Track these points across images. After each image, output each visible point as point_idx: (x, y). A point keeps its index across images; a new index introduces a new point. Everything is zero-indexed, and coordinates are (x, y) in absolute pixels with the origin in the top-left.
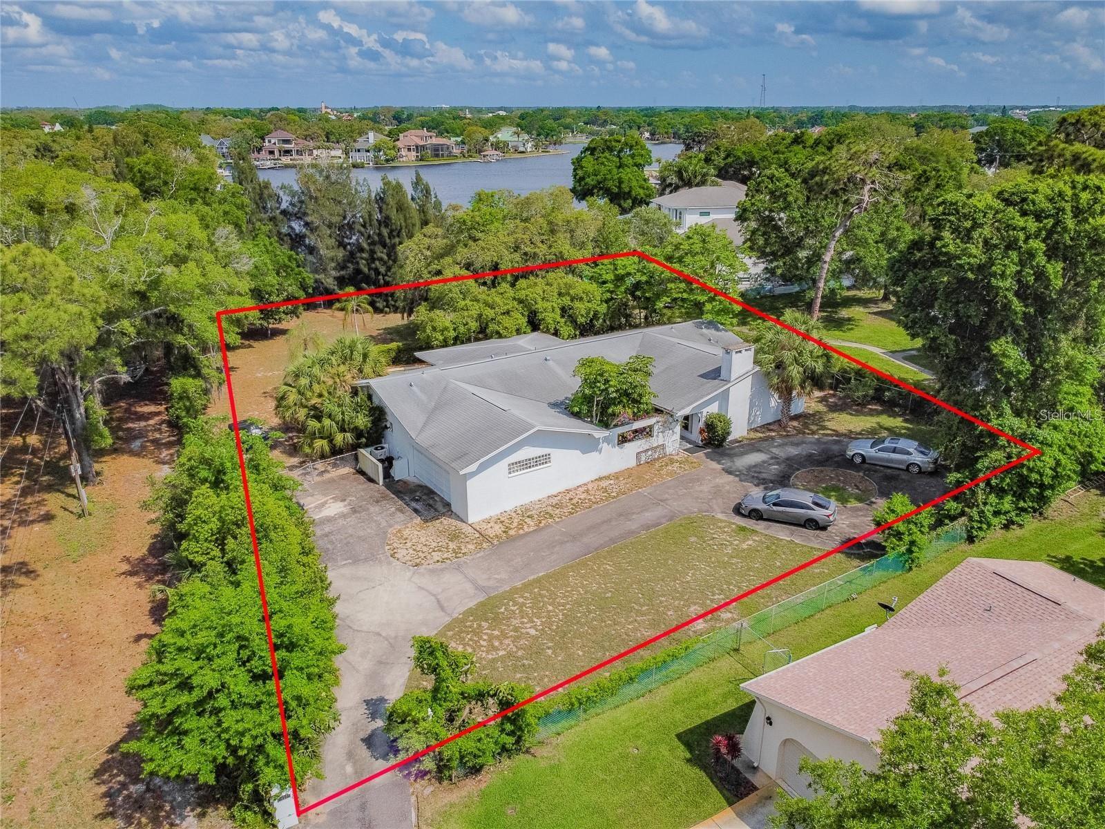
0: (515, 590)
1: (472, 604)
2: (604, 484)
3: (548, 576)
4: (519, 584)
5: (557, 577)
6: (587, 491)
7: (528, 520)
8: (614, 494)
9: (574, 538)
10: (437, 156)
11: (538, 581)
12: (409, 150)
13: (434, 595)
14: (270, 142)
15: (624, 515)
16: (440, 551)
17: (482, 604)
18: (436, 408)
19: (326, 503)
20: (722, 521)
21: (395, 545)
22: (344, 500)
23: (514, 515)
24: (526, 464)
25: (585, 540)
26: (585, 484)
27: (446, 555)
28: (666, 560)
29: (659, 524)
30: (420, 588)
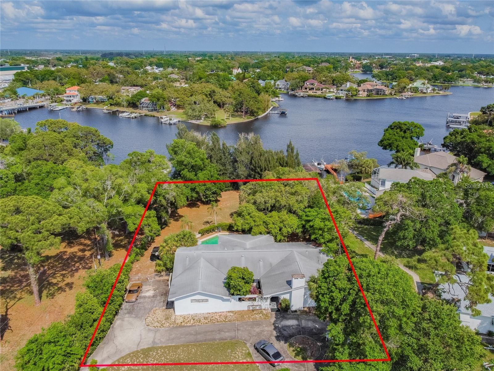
0: (161, 347)
1: (146, 347)
2: (228, 314)
3: (174, 346)
4: (164, 345)
5: (177, 347)
6: (220, 316)
7: (192, 320)
8: (227, 320)
9: (197, 333)
10: (378, 94)
11: (170, 346)
12: (364, 91)
13: (141, 339)
14: (306, 84)
15: (220, 331)
16: (159, 322)
17: (149, 348)
18: (188, 269)
19: (150, 290)
20: (246, 347)
21: (150, 315)
22: (155, 291)
23: (191, 316)
24: (198, 301)
25: (199, 336)
26: (223, 312)
27: (158, 325)
28: (212, 355)
29: (226, 339)
30: (141, 335)
